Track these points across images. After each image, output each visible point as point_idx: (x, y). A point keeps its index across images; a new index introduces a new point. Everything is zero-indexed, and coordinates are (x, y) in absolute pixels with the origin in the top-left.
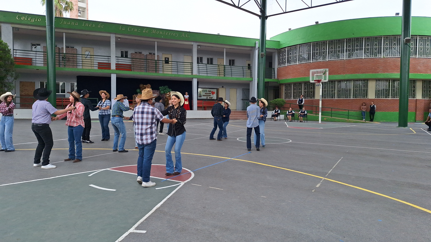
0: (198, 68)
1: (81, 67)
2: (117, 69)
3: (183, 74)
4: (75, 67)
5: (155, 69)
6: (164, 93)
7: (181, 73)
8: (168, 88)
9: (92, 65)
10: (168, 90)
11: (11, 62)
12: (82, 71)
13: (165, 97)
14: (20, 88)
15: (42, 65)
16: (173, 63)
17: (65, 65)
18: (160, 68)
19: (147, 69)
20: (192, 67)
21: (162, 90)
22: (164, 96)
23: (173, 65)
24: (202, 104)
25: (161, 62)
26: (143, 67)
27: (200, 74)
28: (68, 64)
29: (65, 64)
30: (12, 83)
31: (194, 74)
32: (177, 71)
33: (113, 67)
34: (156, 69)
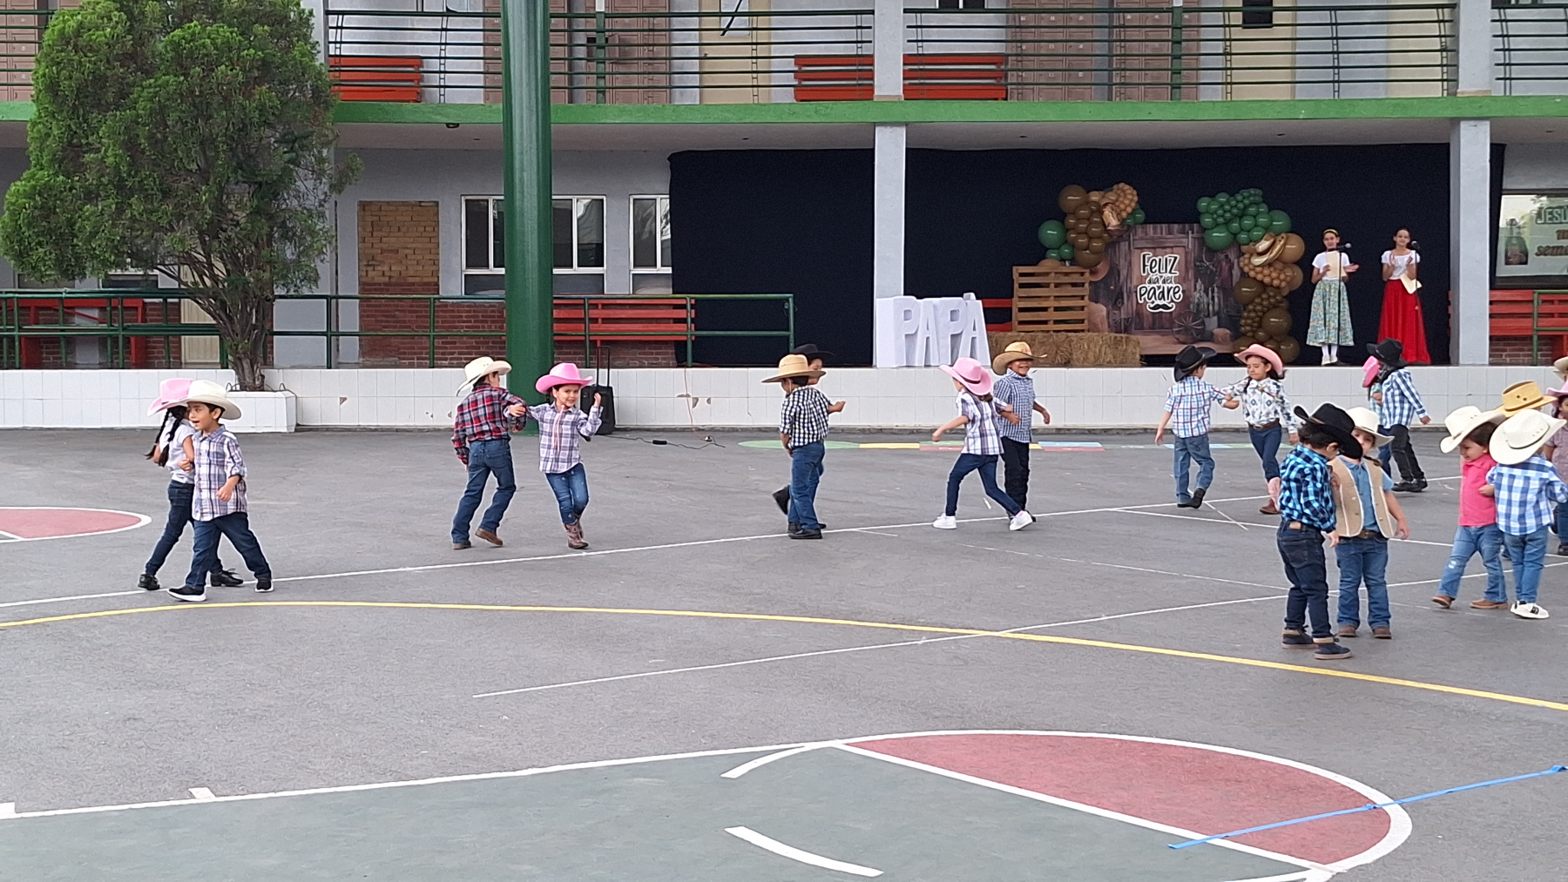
0: (1499, 43)
1: (692, 98)
2: (911, 93)
3: (1380, 91)
4: (664, 94)
5: (1166, 77)
6: (1235, 242)
7: (1368, 92)
8: (1263, 208)
9: (762, 79)
10: (1262, 220)
11: (316, 91)
12: (698, 118)
13: (1236, 272)
14: (363, 240)
15: (477, 97)
16: (1303, 17)
17: (602, 91)
18: (1206, 62)
19: (1110, 78)
20: (1455, 36)
21: (1221, 220)
22: (1231, 268)
23: (1302, 32)
24: (1528, 315)
25: (1218, 18)
26: (1088, 63)
27: (1519, 89)
28: (619, 81)
29: (602, 83)
30: (321, 215)
31: (1465, 87)
32: (1329, 75)
33: (889, 80)
34: (1177, 72)
